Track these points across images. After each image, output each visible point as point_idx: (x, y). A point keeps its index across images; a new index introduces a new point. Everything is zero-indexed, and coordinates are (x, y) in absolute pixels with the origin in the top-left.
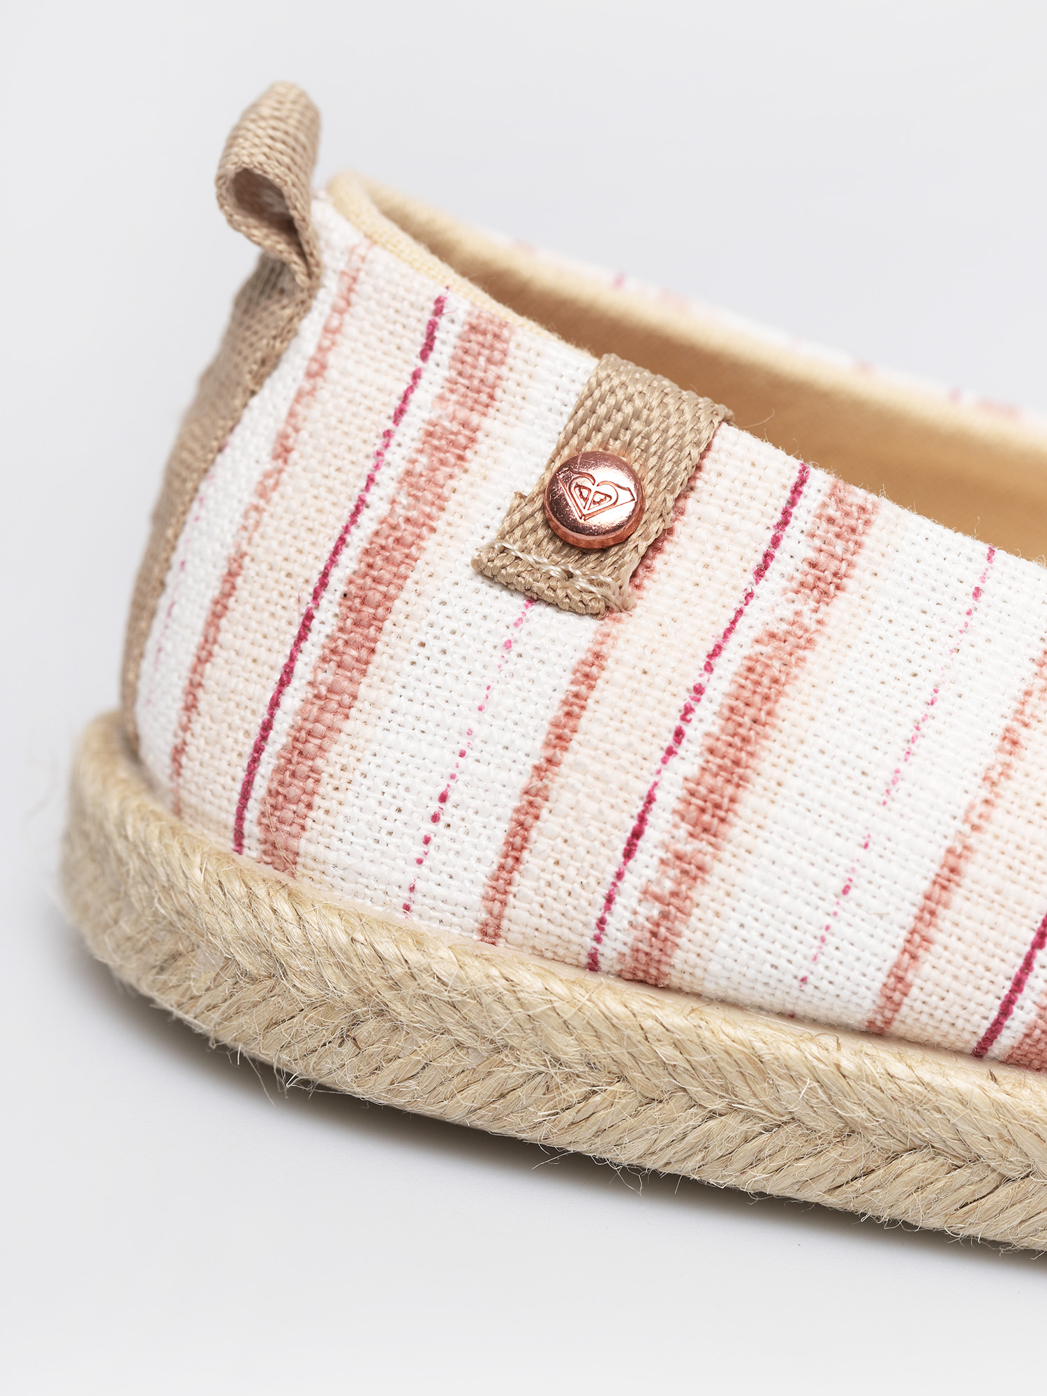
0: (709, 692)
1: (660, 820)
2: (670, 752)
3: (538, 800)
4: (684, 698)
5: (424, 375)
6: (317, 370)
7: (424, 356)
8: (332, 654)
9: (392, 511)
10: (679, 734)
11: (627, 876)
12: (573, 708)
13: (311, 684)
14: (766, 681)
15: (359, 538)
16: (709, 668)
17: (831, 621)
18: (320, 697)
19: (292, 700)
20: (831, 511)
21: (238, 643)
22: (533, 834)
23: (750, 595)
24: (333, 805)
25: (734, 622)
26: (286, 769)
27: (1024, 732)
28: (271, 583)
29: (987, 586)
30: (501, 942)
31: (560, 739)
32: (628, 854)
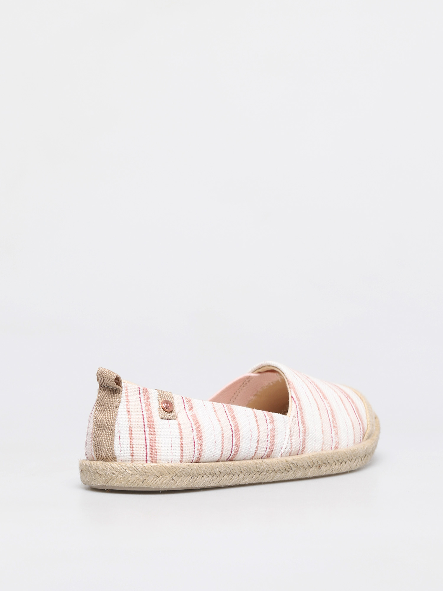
1: (196, 440)
2: (193, 432)
3: (182, 442)
5: (141, 397)
6: (128, 401)
7: (140, 395)
8: (150, 434)
9: (147, 414)
10: (193, 430)
11: (195, 448)
12: (180, 430)
13: (149, 438)
15: (145, 419)
17: (195, 413)
18: (152, 439)
19: (148, 441)
20: (187, 400)
21: (136, 437)
22: (183, 447)
23: (187, 412)
24: (160, 452)
25: (187, 415)
26: (151, 450)
28: (137, 428)
30: (182, 462)
31: (181, 435)
32: (194, 445)
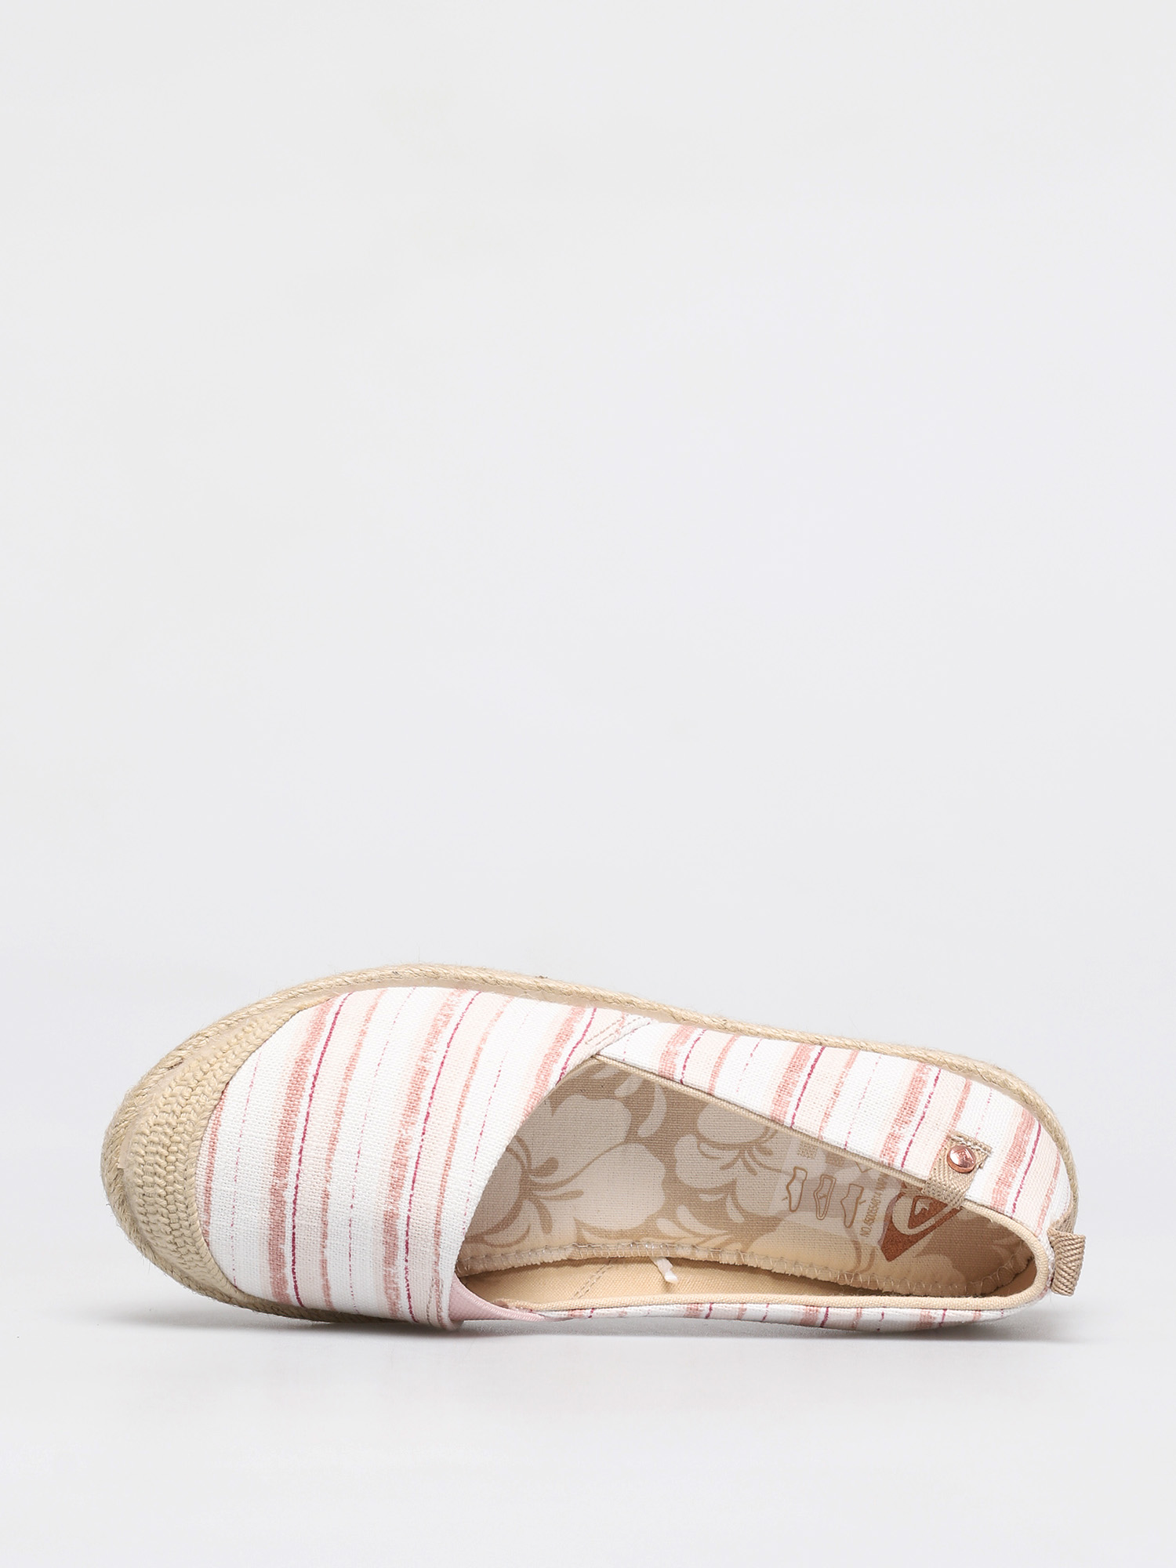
0: (924, 1106)
4: (930, 1105)
10: (929, 1098)
14: (908, 1108)
16: (924, 1113)
17: (890, 1127)
20: (893, 1154)
23: (914, 1136)
25: (918, 1128)
27: (832, 1096)
29: (846, 1135)
